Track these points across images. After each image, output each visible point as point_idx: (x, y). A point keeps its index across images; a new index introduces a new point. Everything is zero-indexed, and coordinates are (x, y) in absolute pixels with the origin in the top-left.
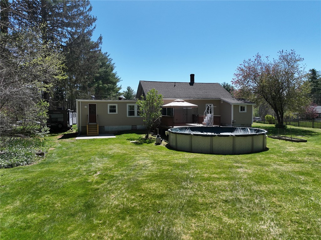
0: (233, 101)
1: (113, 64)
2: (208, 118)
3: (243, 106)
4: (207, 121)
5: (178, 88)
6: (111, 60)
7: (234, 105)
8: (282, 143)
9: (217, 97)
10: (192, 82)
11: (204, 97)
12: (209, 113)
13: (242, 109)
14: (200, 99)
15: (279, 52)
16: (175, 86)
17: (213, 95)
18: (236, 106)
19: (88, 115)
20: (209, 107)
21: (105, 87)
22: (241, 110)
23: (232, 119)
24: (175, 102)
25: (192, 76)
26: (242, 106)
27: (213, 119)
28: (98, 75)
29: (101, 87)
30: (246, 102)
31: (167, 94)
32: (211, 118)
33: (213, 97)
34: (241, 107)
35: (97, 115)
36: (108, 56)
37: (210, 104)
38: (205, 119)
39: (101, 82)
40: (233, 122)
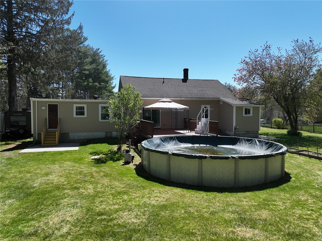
0: (235, 102)
1: (106, 61)
2: (202, 124)
3: (248, 108)
4: (201, 128)
5: (167, 85)
6: (103, 56)
7: (236, 107)
8: (305, 162)
9: (216, 97)
10: (185, 79)
11: (199, 97)
12: (203, 118)
13: (247, 111)
14: (194, 99)
15: (294, 42)
16: (164, 82)
17: (210, 94)
18: (239, 108)
19: (46, 119)
20: (204, 109)
21: (96, 86)
22: (246, 114)
23: (234, 125)
24: (160, 102)
25: (186, 71)
26: (246, 108)
27: (208, 126)
28: (87, 72)
29: (91, 86)
30: (252, 103)
31: (152, 92)
32: (205, 124)
33: (210, 97)
34: (246, 110)
35: (59, 119)
36: (100, 52)
37: (205, 106)
38: (198, 125)
39: (91, 80)
40: (235, 129)
